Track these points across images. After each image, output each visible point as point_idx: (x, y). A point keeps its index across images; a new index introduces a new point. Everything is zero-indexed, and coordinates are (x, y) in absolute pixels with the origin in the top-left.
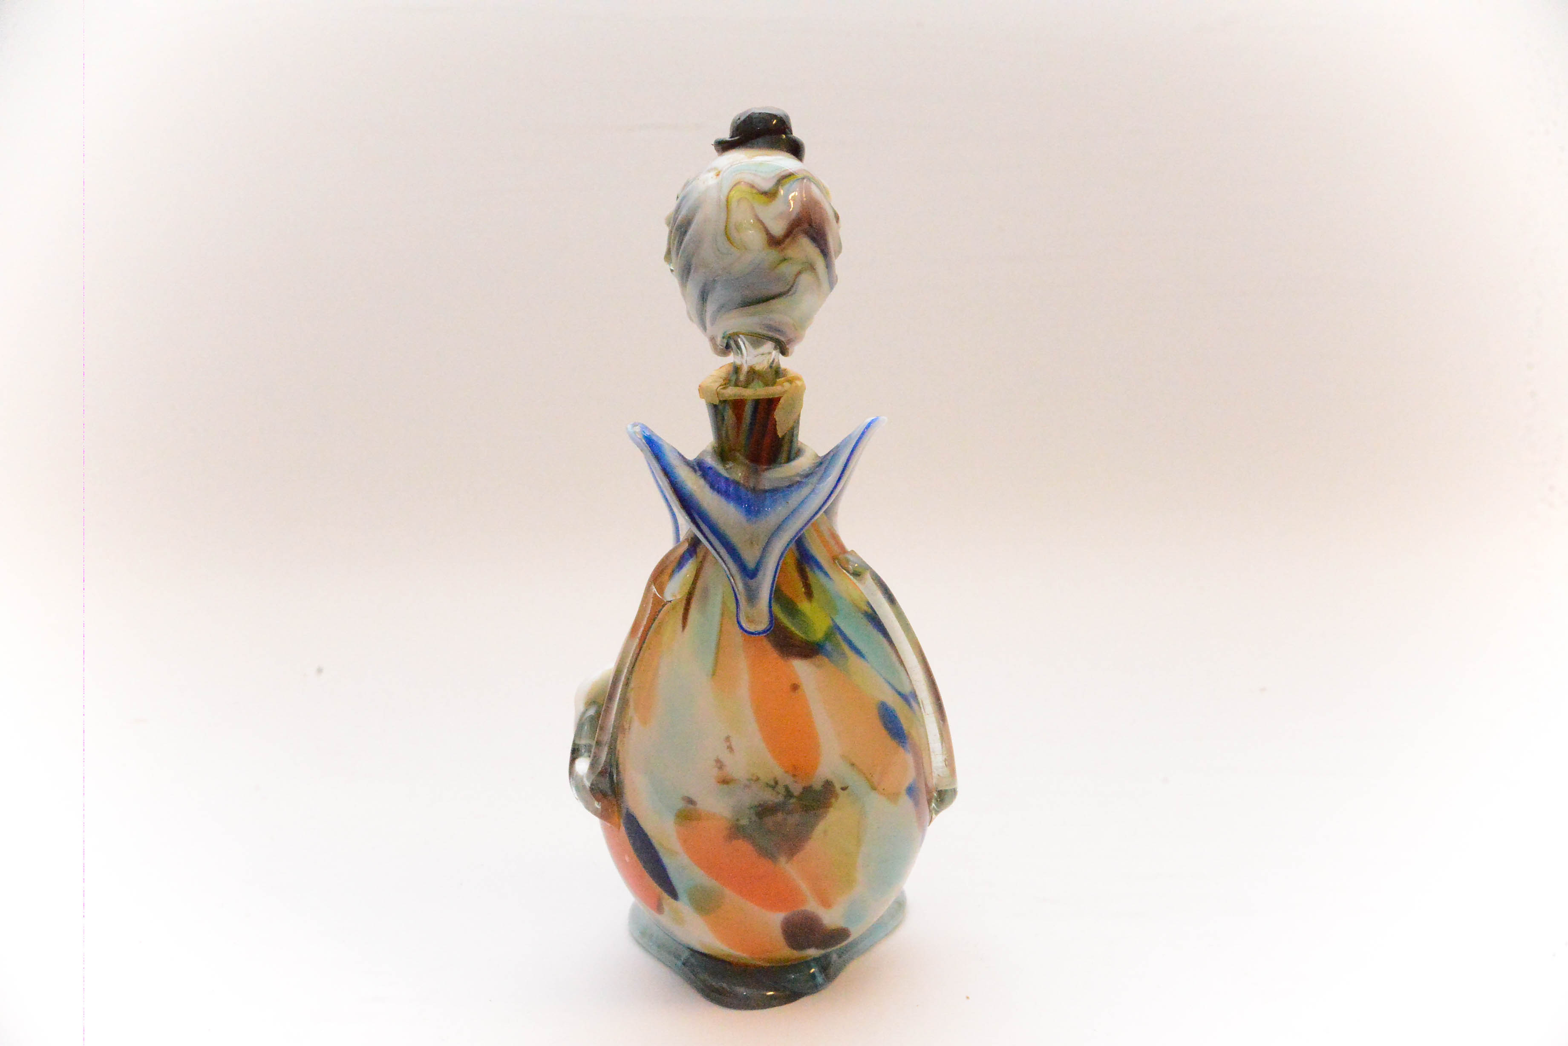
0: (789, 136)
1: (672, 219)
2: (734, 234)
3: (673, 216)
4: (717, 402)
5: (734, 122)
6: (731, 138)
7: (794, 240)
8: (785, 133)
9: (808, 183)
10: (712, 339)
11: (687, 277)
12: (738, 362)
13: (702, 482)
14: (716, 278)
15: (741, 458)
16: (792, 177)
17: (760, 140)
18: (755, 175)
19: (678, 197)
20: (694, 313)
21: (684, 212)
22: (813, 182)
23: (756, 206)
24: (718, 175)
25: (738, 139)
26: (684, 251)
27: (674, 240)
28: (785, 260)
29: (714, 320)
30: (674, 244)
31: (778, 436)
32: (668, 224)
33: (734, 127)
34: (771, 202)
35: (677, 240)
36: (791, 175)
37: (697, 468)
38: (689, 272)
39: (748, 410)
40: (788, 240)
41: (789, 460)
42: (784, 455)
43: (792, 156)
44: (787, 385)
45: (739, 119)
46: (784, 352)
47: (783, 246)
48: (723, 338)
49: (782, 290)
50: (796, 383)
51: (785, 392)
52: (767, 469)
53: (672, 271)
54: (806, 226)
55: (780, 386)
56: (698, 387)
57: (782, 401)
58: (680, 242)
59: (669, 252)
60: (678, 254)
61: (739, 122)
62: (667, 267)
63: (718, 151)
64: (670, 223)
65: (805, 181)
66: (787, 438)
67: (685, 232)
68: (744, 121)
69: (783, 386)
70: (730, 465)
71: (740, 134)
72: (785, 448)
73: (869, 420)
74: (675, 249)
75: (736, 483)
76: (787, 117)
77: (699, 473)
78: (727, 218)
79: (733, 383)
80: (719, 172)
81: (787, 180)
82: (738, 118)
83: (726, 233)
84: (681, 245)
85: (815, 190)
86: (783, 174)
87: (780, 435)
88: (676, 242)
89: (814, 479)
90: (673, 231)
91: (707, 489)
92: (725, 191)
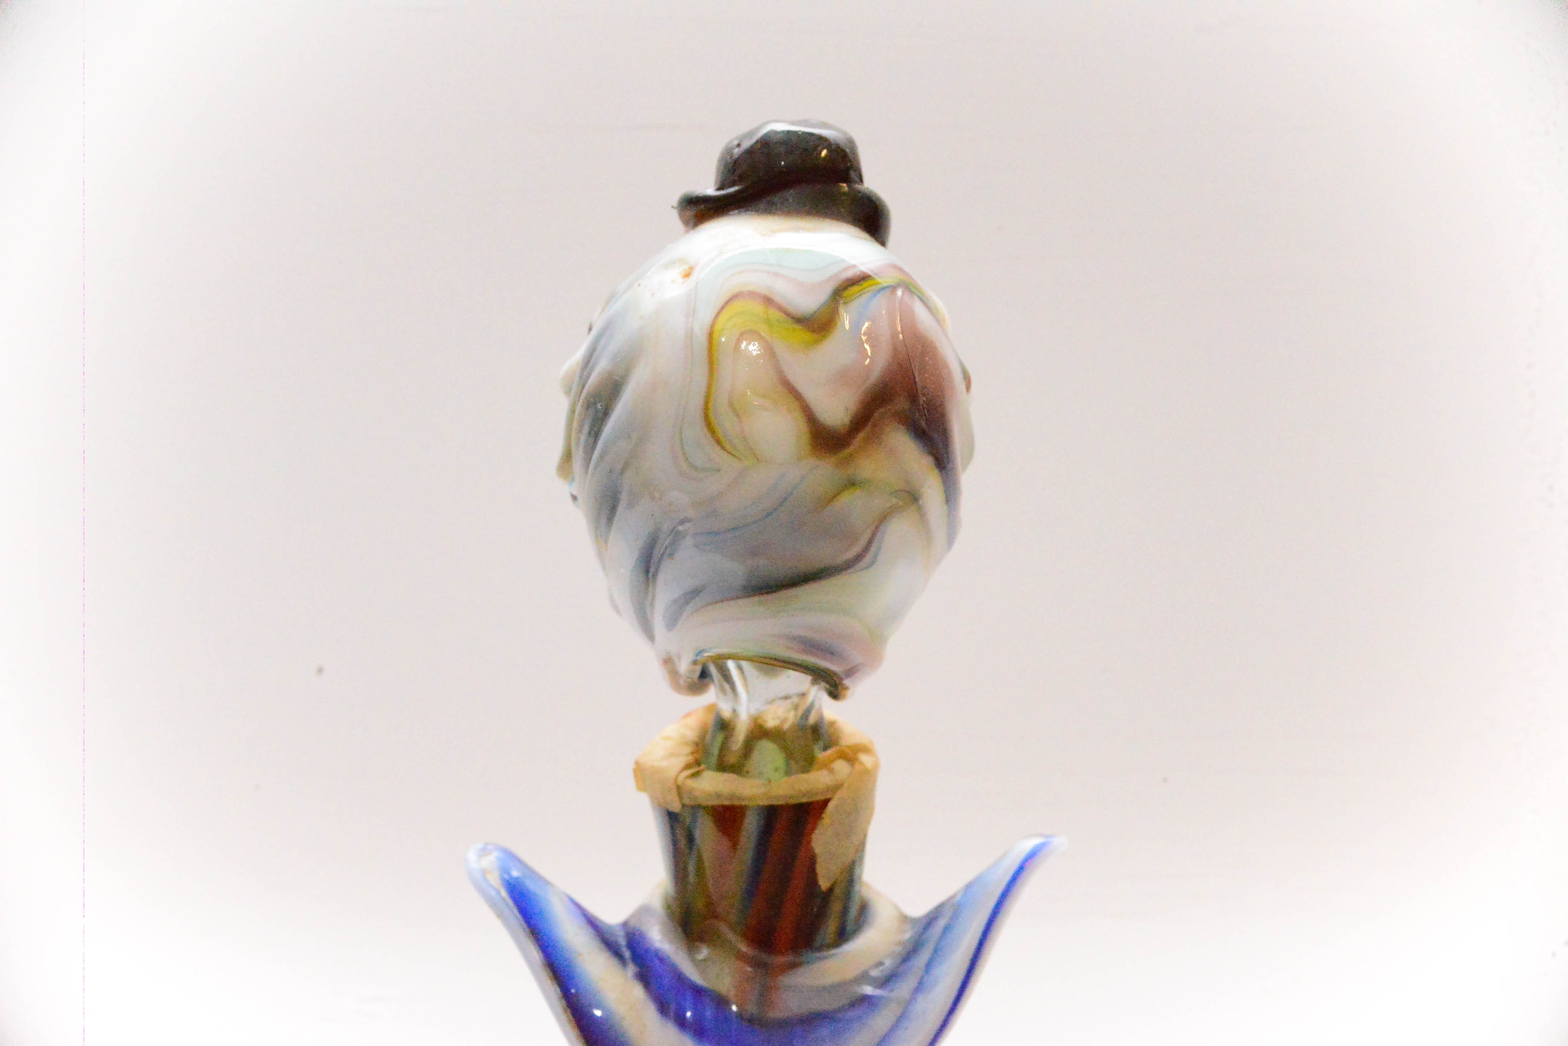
0: (858, 186)
1: (577, 379)
2: (727, 423)
3: (579, 370)
4: (676, 807)
5: (728, 151)
6: (718, 189)
7: (875, 438)
8: (847, 179)
9: (907, 298)
10: (668, 662)
11: (610, 518)
12: (726, 711)
13: (638, 991)
14: (680, 528)
15: (731, 936)
16: (865, 284)
17: (790, 194)
18: (776, 274)
19: (590, 329)
20: (625, 602)
21: (602, 365)
22: (916, 294)
23: (781, 350)
24: (687, 275)
25: (737, 192)
26: (602, 457)
27: (580, 431)
28: (852, 483)
29: (672, 622)
30: (579, 439)
31: (820, 886)
32: (568, 392)
33: (726, 165)
34: (817, 342)
35: (586, 428)
36: (862, 279)
37: (627, 954)
38: (613, 509)
39: (751, 825)
40: (861, 435)
41: (843, 936)
42: (831, 927)
43: (865, 235)
44: (841, 767)
45: (739, 145)
46: (835, 691)
47: (847, 452)
48: (695, 663)
49: (841, 559)
50: (861, 764)
51: (838, 787)
52: (793, 966)
53: (574, 498)
54: (901, 403)
55: (824, 772)
56: (632, 766)
57: (831, 806)
58: (595, 433)
59: (567, 457)
60: (588, 459)
61: (737, 152)
62: (562, 489)
63: (686, 223)
64: (570, 389)
65: (899, 293)
66: (838, 891)
67: (606, 413)
68: (750, 152)
69: (831, 771)
70: (704, 952)
71: (741, 179)
72: (836, 907)
73: (1029, 845)
74: (581, 451)
75: (721, 1002)
76: (851, 143)
77: (631, 969)
78: (709, 386)
79: (714, 760)
80: (691, 268)
81: (855, 288)
82: (736, 143)
83: (706, 417)
84: (595, 442)
85: (921, 313)
86: (850, 274)
87: (824, 884)
88: (583, 437)
89: (903, 989)
90: (579, 408)
91: (650, 1012)
92: (705, 316)
